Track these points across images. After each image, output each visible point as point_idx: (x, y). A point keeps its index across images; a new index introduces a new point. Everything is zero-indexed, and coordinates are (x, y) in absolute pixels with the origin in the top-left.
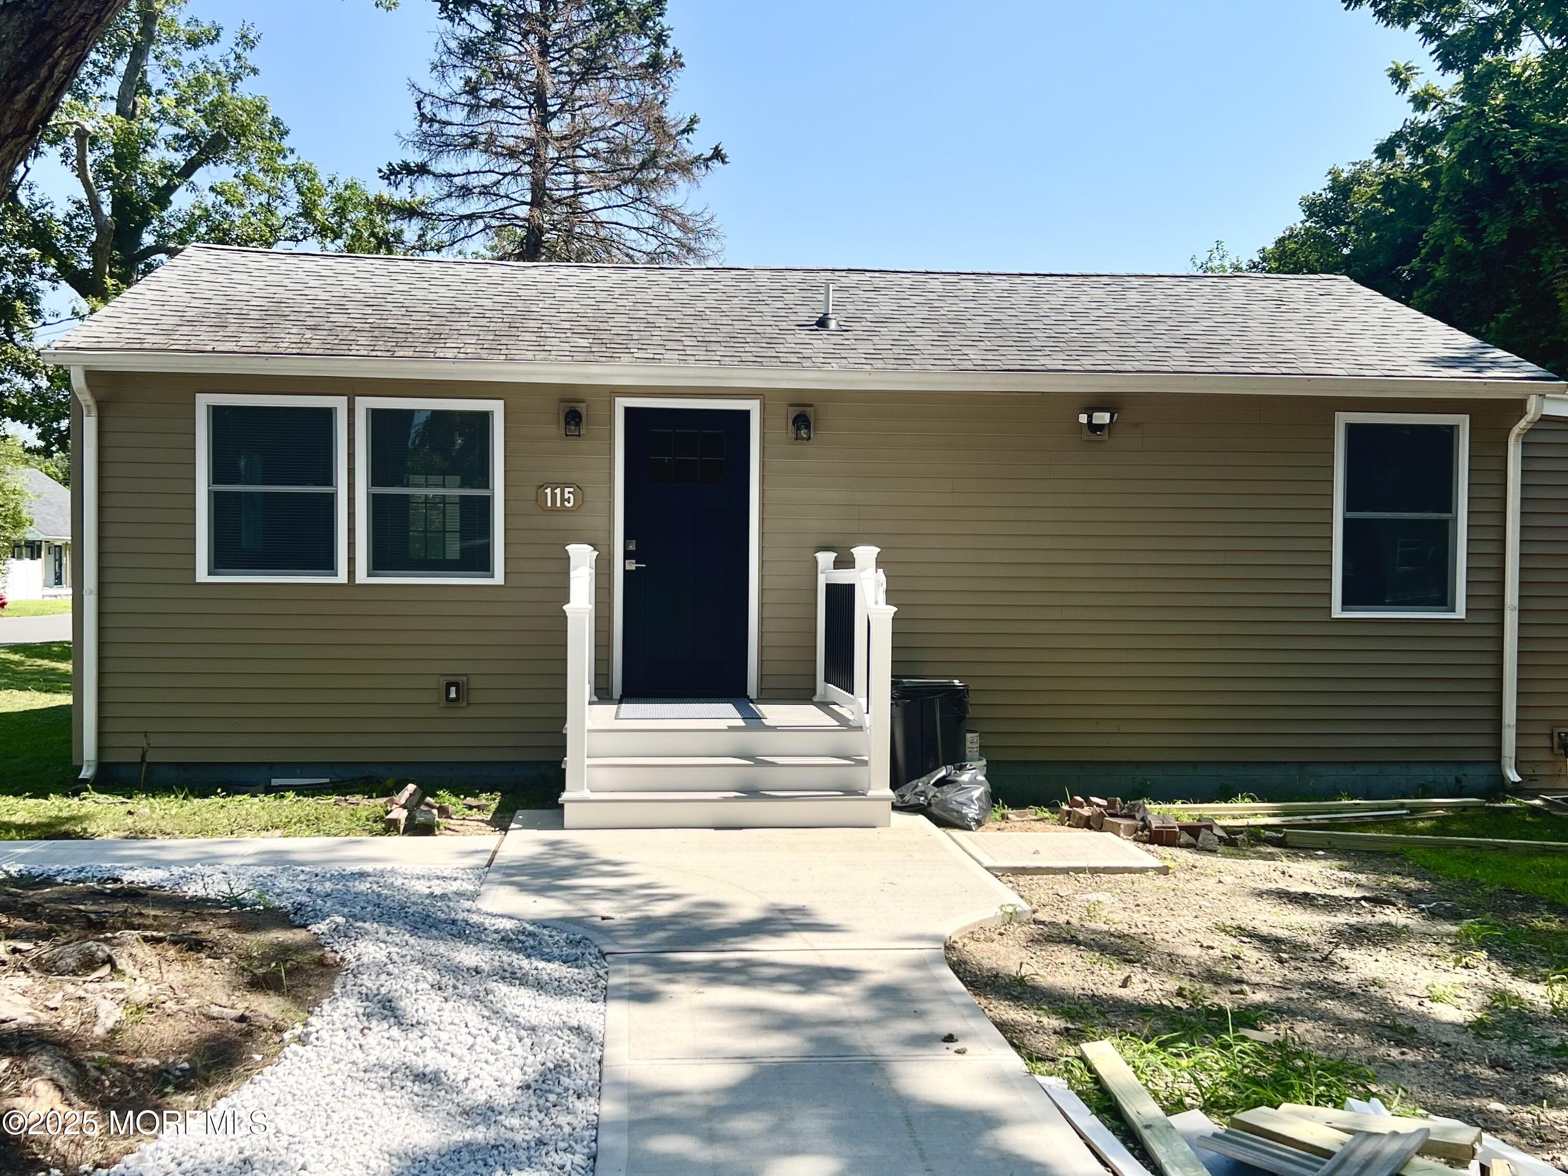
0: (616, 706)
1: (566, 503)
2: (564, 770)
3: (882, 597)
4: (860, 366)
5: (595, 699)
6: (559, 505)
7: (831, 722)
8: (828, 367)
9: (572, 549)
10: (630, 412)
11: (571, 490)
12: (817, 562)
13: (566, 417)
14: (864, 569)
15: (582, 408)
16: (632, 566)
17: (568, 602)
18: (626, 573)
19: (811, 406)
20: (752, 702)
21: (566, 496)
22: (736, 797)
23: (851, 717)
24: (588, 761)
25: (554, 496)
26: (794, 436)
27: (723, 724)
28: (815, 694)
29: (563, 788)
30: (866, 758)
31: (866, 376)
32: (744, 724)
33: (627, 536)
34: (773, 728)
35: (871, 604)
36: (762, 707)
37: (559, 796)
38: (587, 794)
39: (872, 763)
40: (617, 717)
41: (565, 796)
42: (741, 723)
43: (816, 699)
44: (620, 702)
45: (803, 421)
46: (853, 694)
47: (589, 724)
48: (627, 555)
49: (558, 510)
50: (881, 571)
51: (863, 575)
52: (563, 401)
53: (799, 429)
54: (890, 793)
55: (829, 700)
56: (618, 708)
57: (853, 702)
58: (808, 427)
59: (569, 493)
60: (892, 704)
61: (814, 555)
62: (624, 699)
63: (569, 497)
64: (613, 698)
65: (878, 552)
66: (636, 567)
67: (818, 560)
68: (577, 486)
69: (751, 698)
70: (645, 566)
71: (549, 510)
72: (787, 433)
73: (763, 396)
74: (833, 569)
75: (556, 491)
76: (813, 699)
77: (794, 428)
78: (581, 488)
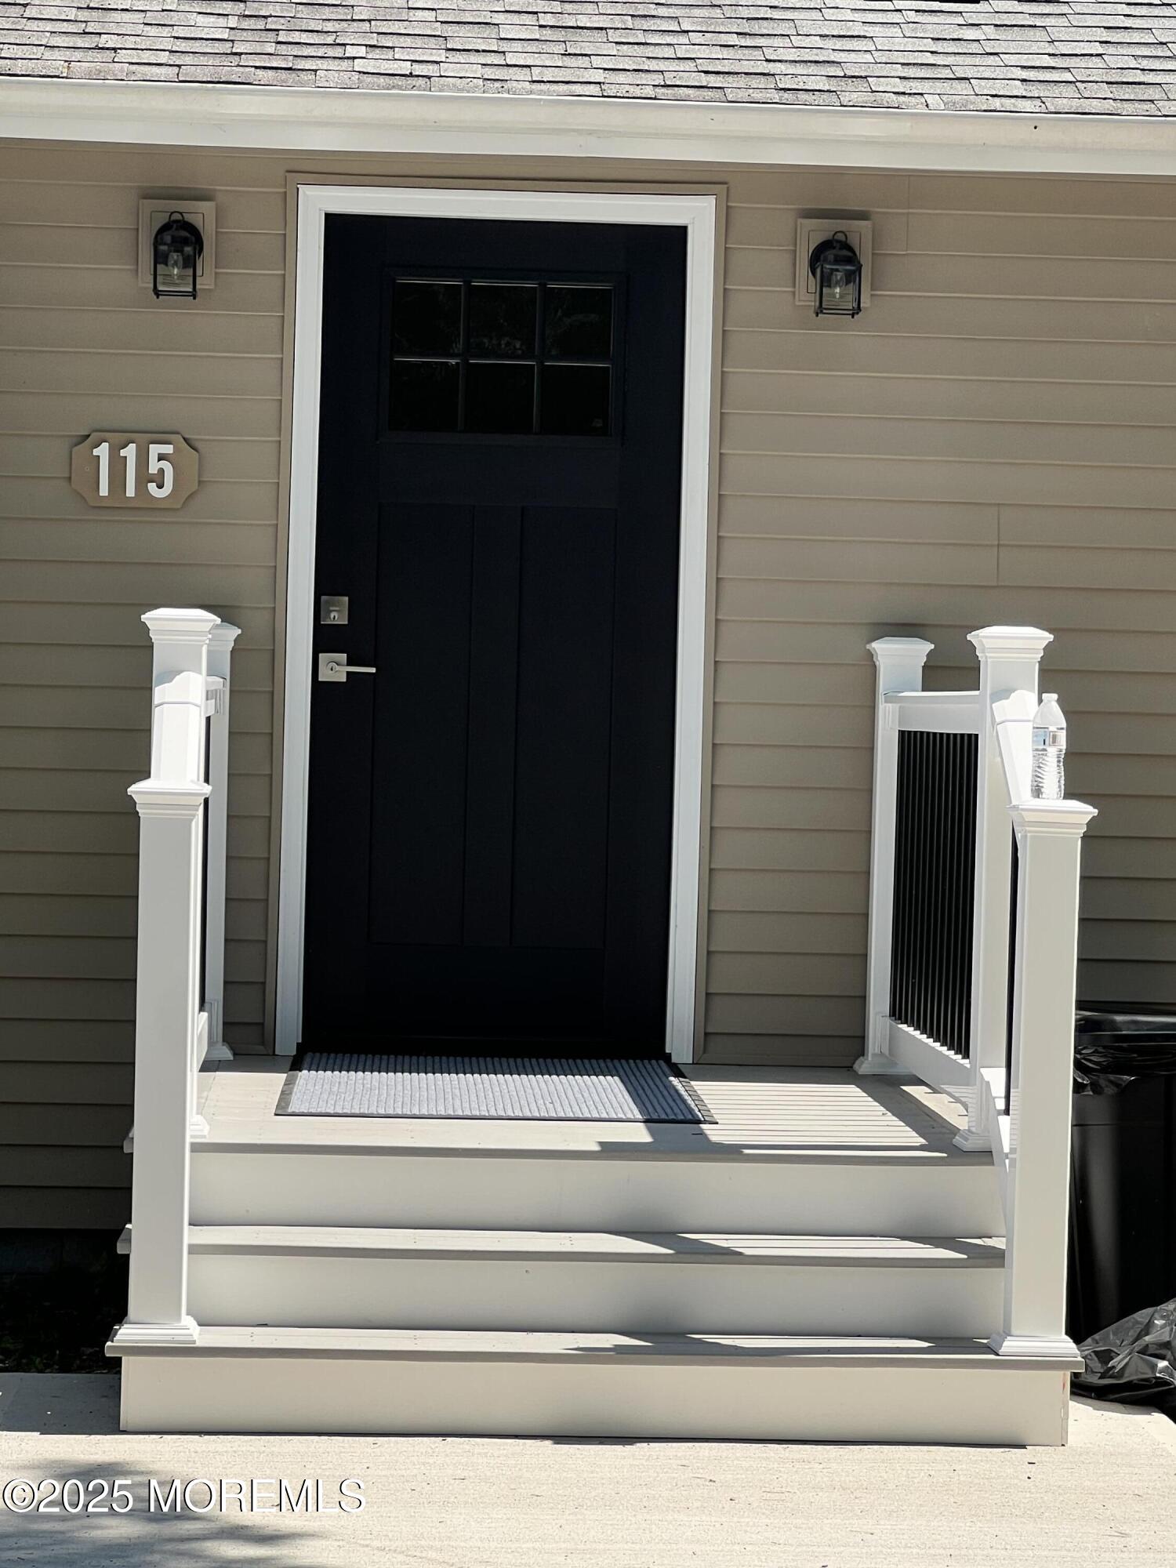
0: (281, 1078)
1: (152, 487)
2: (126, 1258)
3: (1053, 777)
4: (1009, 104)
5: (226, 1054)
6: (130, 492)
7: (903, 1134)
8: (914, 105)
9: (159, 619)
10: (337, 226)
11: (168, 449)
12: (874, 667)
13: (157, 241)
14: (1003, 693)
15: (202, 215)
16: (337, 669)
17: (146, 774)
18: (321, 691)
19: (863, 216)
20: (679, 1074)
21: (154, 467)
22: (619, 1349)
23: (961, 1124)
24: (191, 1236)
25: (118, 465)
26: (812, 302)
27: (587, 1137)
28: (862, 1052)
29: (120, 1313)
30: (999, 1243)
31: (1022, 132)
32: (648, 1139)
33: (325, 585)
34: (732, 1152)
35: (1022, 796)
36: (702, 1087)
37: (109, 1334)
38: (189, 1330)
39: (1017, 1260)
40: (282, 1110)
41: (125, 1334)
42: (640, 1134)
43: (864, 1067)
44: (297, 1064)
45: (838, 260)
46: (966, 1055)
47: (198, 1127)
48: (325, 639)
49: (130, 508)
50: (1051, 698)
51: (1002, 709)
52: (148, 195)
53: (825, 281)
54: (1066, 1347)
55: (900, 1070)
56: (289, 1083)
57: (967, 1078)
58: (853, 277)
59: (161, 458)
60: (1078, 1088)
61: (868, 647)
62: (310, 1054)
63: (161, 471)
64: (276, 1053)
65: (1047, 642)
66: (348, 673)
67: (877, 663)
68: (184, 439)
69: (674, 1059)
70: (373, 670)
71: (102, 507)
72: (794, 293)
73: (726, 186)
74: (920, 687)
75: (123, 453)
76: (856, 1066)
77: (813, 279)
78: (197, 444)
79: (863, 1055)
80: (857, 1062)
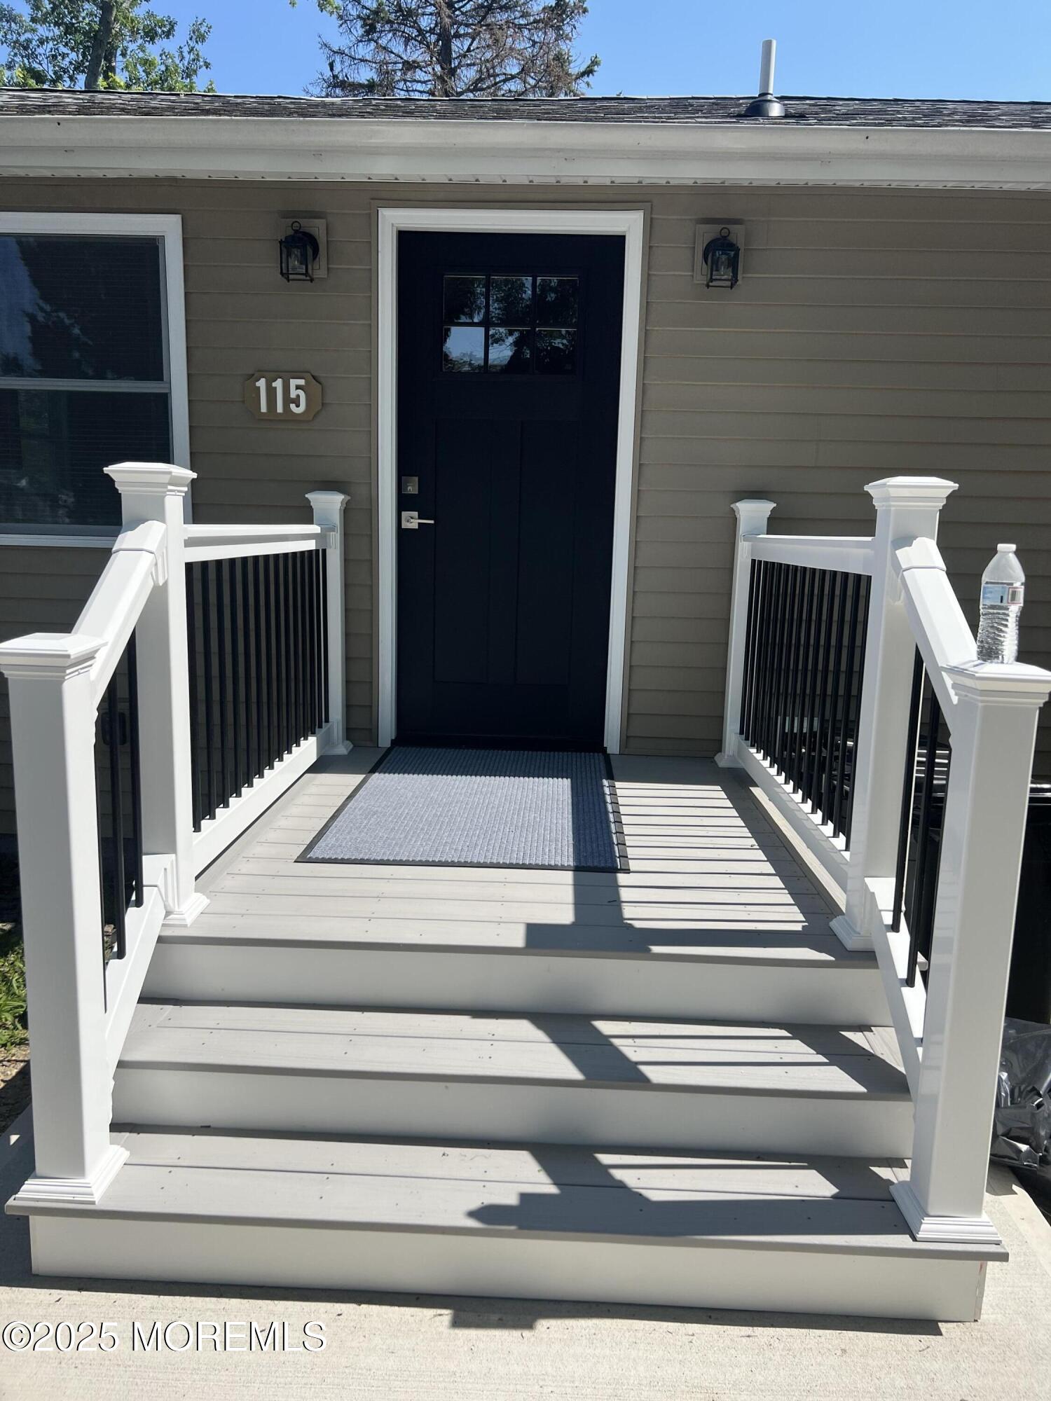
1: (293, 406)
6: (280, 409)
10: (407, 240)
11: (302, 382)
12: (735, 519)
15: (317, 228)
16: (412, 521)
18: (402, 535)
19: (739, 222)
20: (610, 770)
21: (293, 393)
25: (271, 392)
26: (705, 280)
31: (857, 143)
33: (404, 468)
43: (722, 762)
48: (404, 503)
49: (280, 420)
52: (284, 216)
53: (715, 266)
56: (364, 780)
59: (298, 387)
61: (732, 506)
62: (397, 747)
63: (298, 396)
64: (379, 746)
65: (951, 490)
66: (419, 523)
67: (738, 516)
68: (313, 376)
69: (609, 751)
70: (432, 522)
71: (262, 418)
72: (693, 276)
73: (650, 204)
74: (766, 532)
75: (274, 384)
76: (717, 758)
77: (706, 266)
78: (322, 380)
79: (721, 751)
80: (717, 755)
